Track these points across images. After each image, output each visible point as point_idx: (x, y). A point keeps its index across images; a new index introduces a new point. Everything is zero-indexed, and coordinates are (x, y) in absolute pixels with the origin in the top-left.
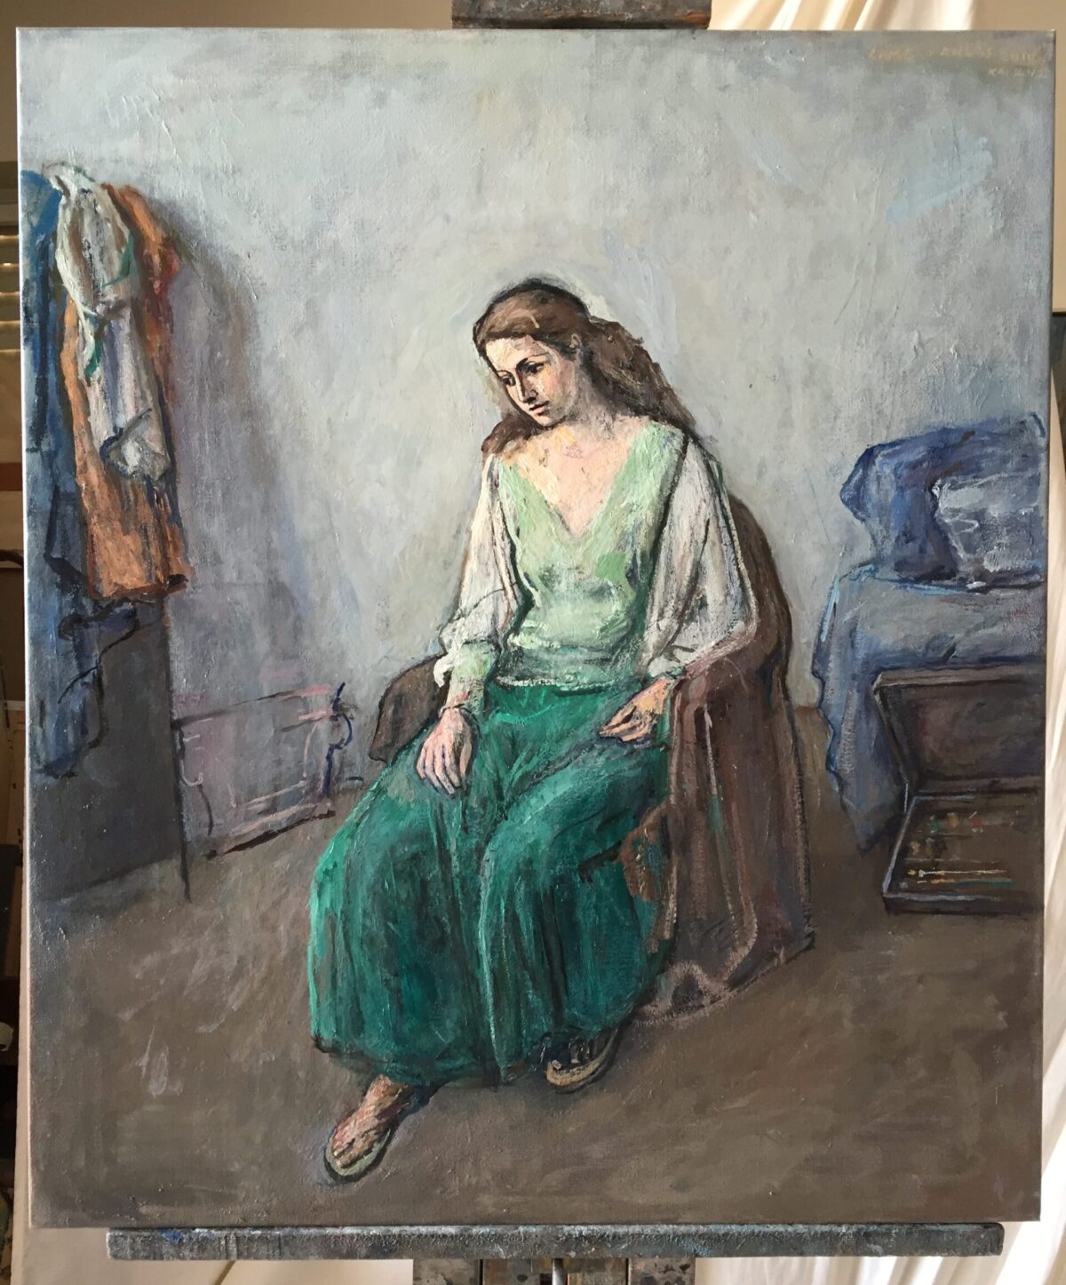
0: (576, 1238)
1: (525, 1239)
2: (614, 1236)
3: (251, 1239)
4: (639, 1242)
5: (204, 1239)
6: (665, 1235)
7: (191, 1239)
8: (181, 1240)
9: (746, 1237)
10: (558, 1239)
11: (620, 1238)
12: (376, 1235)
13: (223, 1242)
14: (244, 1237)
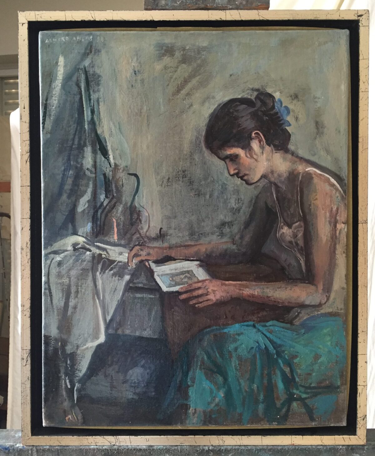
0: (206, 451)
1: (181, 451)
2: (226, 450)
3: (44, 450)
4: (238, 452)
5: (21, 450)
6: (251, 449)
7: (14, 449)
8: (9, 450)
9: (292, 450)
10: (197, 451)
11: (228, 451)
12: (106, 449)
13: (30, 452)
14: (41, 449)
